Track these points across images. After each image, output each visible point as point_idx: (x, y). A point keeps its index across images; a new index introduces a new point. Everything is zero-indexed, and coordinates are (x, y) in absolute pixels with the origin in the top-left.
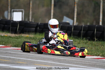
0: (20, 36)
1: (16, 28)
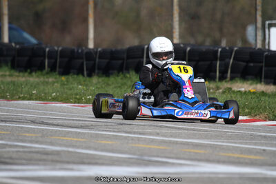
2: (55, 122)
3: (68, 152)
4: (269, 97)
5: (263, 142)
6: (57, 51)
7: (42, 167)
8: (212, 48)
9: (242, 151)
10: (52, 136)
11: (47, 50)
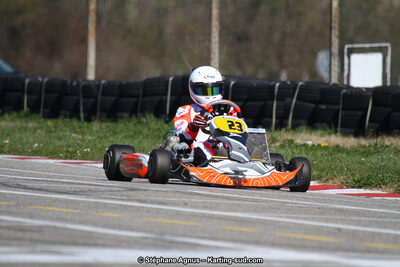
0: (376, 144)
1: (360, 113)
2: (36, 185)
3: (55, 228)
4: (348, 153)
5: (336, 217)
6: (41, 83)
7: (16, 249)
8: (266, 82)
9: (307, 230)
10: (31, 204)
11: (27, 81)
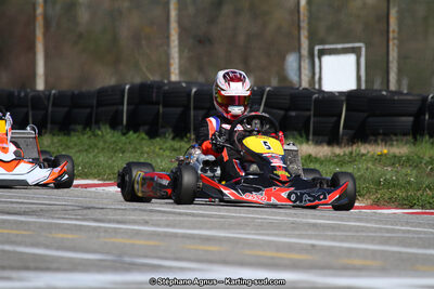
0: (351, 153)
4: (321, 164)
5: (310, 233)
